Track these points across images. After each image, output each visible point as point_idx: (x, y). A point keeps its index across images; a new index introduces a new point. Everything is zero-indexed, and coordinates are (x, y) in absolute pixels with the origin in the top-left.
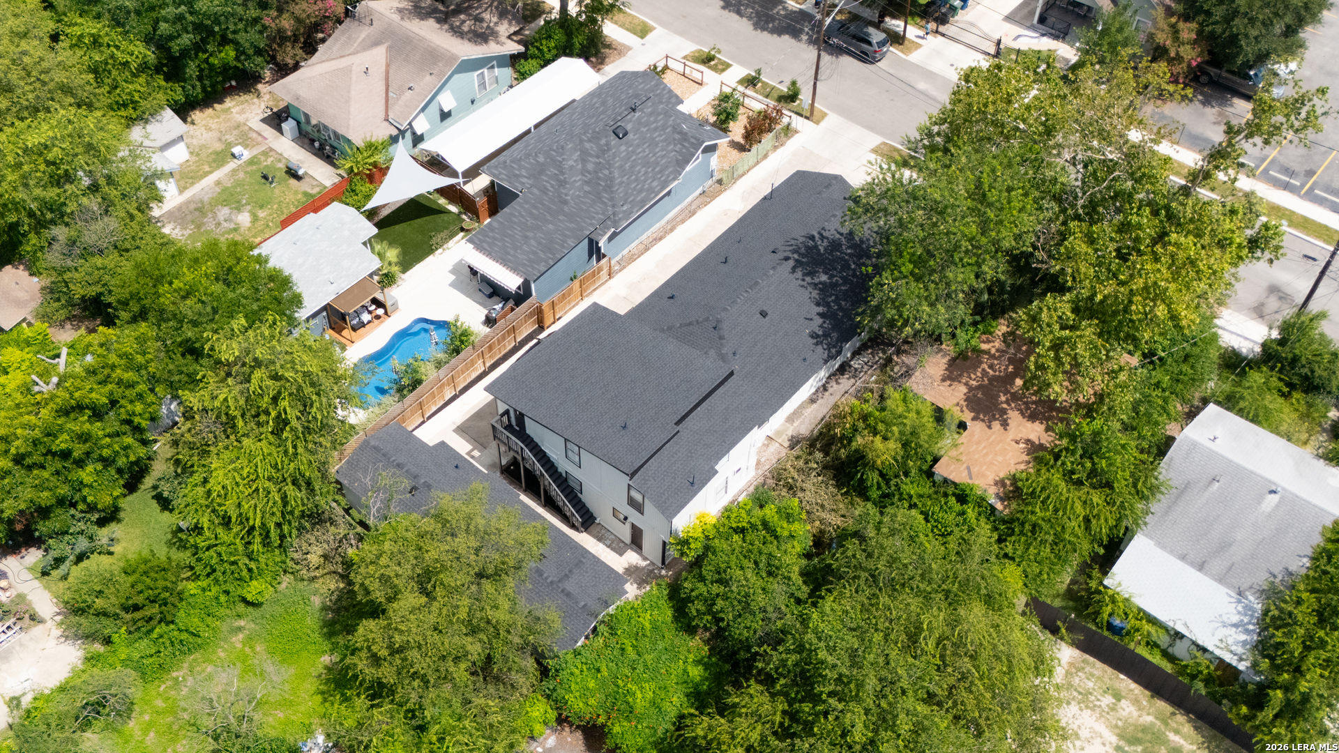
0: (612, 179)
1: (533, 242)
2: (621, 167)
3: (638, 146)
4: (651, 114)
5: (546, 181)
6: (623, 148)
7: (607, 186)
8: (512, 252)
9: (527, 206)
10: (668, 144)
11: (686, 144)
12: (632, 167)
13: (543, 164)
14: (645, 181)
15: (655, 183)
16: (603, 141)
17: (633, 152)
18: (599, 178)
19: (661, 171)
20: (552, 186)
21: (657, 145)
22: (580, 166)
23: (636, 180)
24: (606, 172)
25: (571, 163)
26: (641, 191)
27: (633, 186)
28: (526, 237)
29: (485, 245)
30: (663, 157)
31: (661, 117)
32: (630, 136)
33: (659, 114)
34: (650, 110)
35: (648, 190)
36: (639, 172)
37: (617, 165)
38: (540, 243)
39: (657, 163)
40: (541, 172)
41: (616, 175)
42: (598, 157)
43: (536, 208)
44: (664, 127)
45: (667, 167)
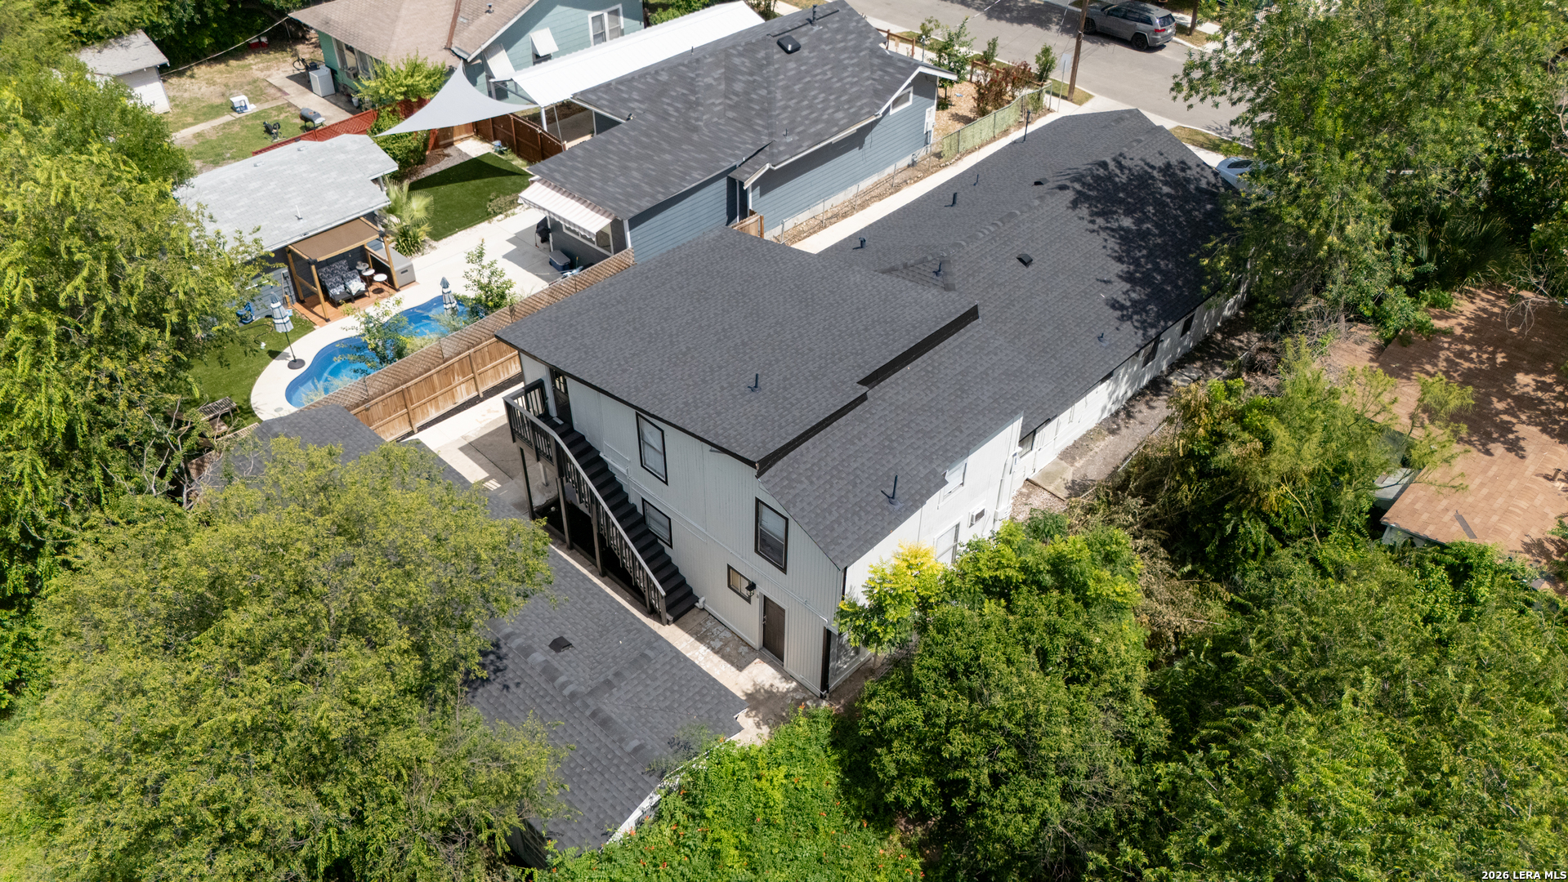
0: (771, 101)
1: (635, 174)
2: (786, 88)
3: (816, 66)
4: (838, 31)
5: (668, 104)
6: (792, 65)
7: (763, 109)
8: (599, 184)
9: (633, 133)
10: (863, 70)
11: (891, 70)
12: (803, 90)
13: (666, 83)
14: (824, 110)
15: (840, 115)
16: (762, 54)
17: (807, 72)
18: (751, 100)
19: (849, 101)
20: (677, 110)
21: (845, 68)
22: (722, 87)
23: (810, 106)
24: (763, 92)
25: (709, 80)
26: (816, 121)
27: (804, 113)
29: (557, 176)
30: (853, 84)
31: (853, 36)
32: (804, 52)
33: (851, 32)
34: (836, 26)
35: (827, 122)
36: (815, 97)
37: (781, 84)
38: (646, 175)
39: (844, 91)
40: (663, 93)
41: (779, 96)
42: (751, 74)
43: (648, 136)
44: (857, 49)
45: (859, 98)
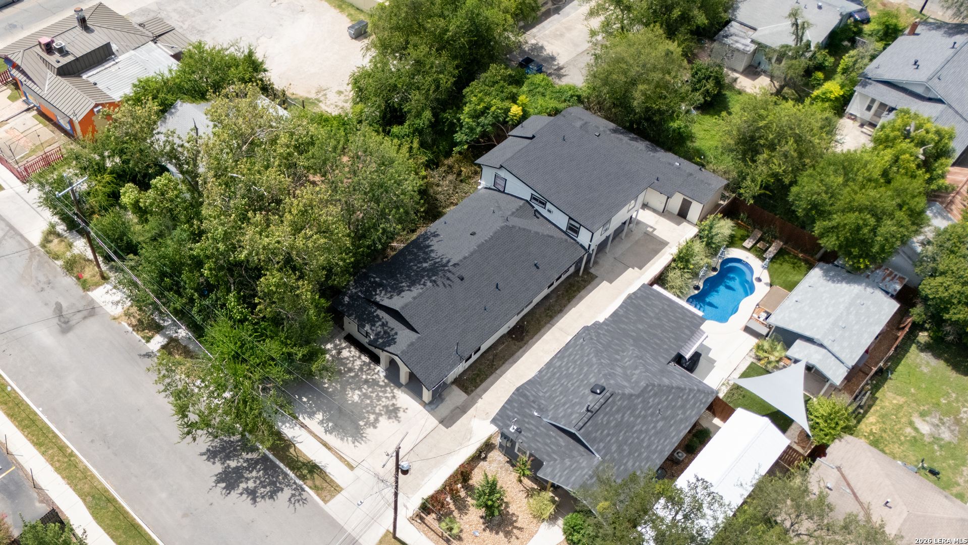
0: (597, 356)
1: (652, 314)
2: (591, 366)
3: (579, 387)
4: (571, 414)
5: (655, 364)
6: (592, 380)
7: (600, 353)
9: (666, 346)
10: (550, 396)
12: (582, 369)
13: (662, 376)
14: (567, 363)
15: (558, 364)
16: (612, 383)
17: (582, 381)
19: (555, 374)
21: (561, 393)
23: (575, 362)
26: (570, 355)
27: (577, 357)
28: (658, 319)
30: (554, 385)
31: (561, 415)
32: (587, 391)
33: (562, 417)
34: (573, 417)
35: (564, 357)
36: (574, 368)
37: (595, 367)
38: (645, 312)
39: (558, 379)
41: (594, 360)
44: (557, 407)
45: (549, 378)
